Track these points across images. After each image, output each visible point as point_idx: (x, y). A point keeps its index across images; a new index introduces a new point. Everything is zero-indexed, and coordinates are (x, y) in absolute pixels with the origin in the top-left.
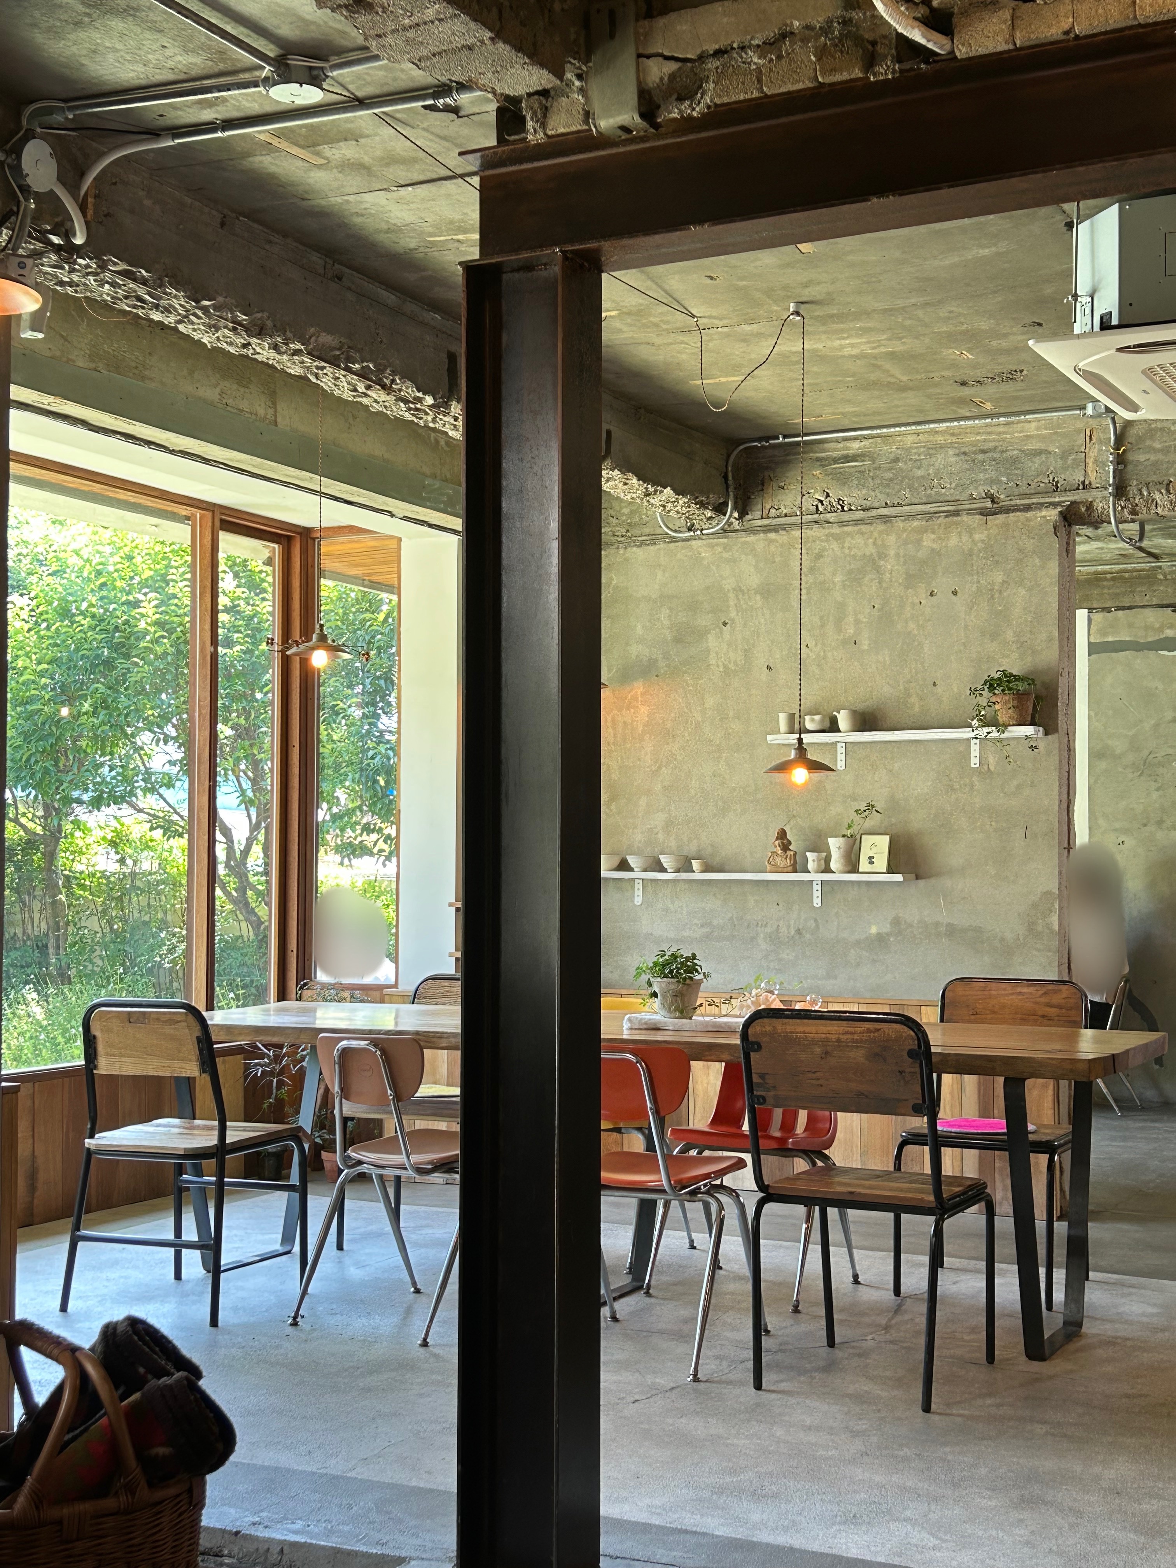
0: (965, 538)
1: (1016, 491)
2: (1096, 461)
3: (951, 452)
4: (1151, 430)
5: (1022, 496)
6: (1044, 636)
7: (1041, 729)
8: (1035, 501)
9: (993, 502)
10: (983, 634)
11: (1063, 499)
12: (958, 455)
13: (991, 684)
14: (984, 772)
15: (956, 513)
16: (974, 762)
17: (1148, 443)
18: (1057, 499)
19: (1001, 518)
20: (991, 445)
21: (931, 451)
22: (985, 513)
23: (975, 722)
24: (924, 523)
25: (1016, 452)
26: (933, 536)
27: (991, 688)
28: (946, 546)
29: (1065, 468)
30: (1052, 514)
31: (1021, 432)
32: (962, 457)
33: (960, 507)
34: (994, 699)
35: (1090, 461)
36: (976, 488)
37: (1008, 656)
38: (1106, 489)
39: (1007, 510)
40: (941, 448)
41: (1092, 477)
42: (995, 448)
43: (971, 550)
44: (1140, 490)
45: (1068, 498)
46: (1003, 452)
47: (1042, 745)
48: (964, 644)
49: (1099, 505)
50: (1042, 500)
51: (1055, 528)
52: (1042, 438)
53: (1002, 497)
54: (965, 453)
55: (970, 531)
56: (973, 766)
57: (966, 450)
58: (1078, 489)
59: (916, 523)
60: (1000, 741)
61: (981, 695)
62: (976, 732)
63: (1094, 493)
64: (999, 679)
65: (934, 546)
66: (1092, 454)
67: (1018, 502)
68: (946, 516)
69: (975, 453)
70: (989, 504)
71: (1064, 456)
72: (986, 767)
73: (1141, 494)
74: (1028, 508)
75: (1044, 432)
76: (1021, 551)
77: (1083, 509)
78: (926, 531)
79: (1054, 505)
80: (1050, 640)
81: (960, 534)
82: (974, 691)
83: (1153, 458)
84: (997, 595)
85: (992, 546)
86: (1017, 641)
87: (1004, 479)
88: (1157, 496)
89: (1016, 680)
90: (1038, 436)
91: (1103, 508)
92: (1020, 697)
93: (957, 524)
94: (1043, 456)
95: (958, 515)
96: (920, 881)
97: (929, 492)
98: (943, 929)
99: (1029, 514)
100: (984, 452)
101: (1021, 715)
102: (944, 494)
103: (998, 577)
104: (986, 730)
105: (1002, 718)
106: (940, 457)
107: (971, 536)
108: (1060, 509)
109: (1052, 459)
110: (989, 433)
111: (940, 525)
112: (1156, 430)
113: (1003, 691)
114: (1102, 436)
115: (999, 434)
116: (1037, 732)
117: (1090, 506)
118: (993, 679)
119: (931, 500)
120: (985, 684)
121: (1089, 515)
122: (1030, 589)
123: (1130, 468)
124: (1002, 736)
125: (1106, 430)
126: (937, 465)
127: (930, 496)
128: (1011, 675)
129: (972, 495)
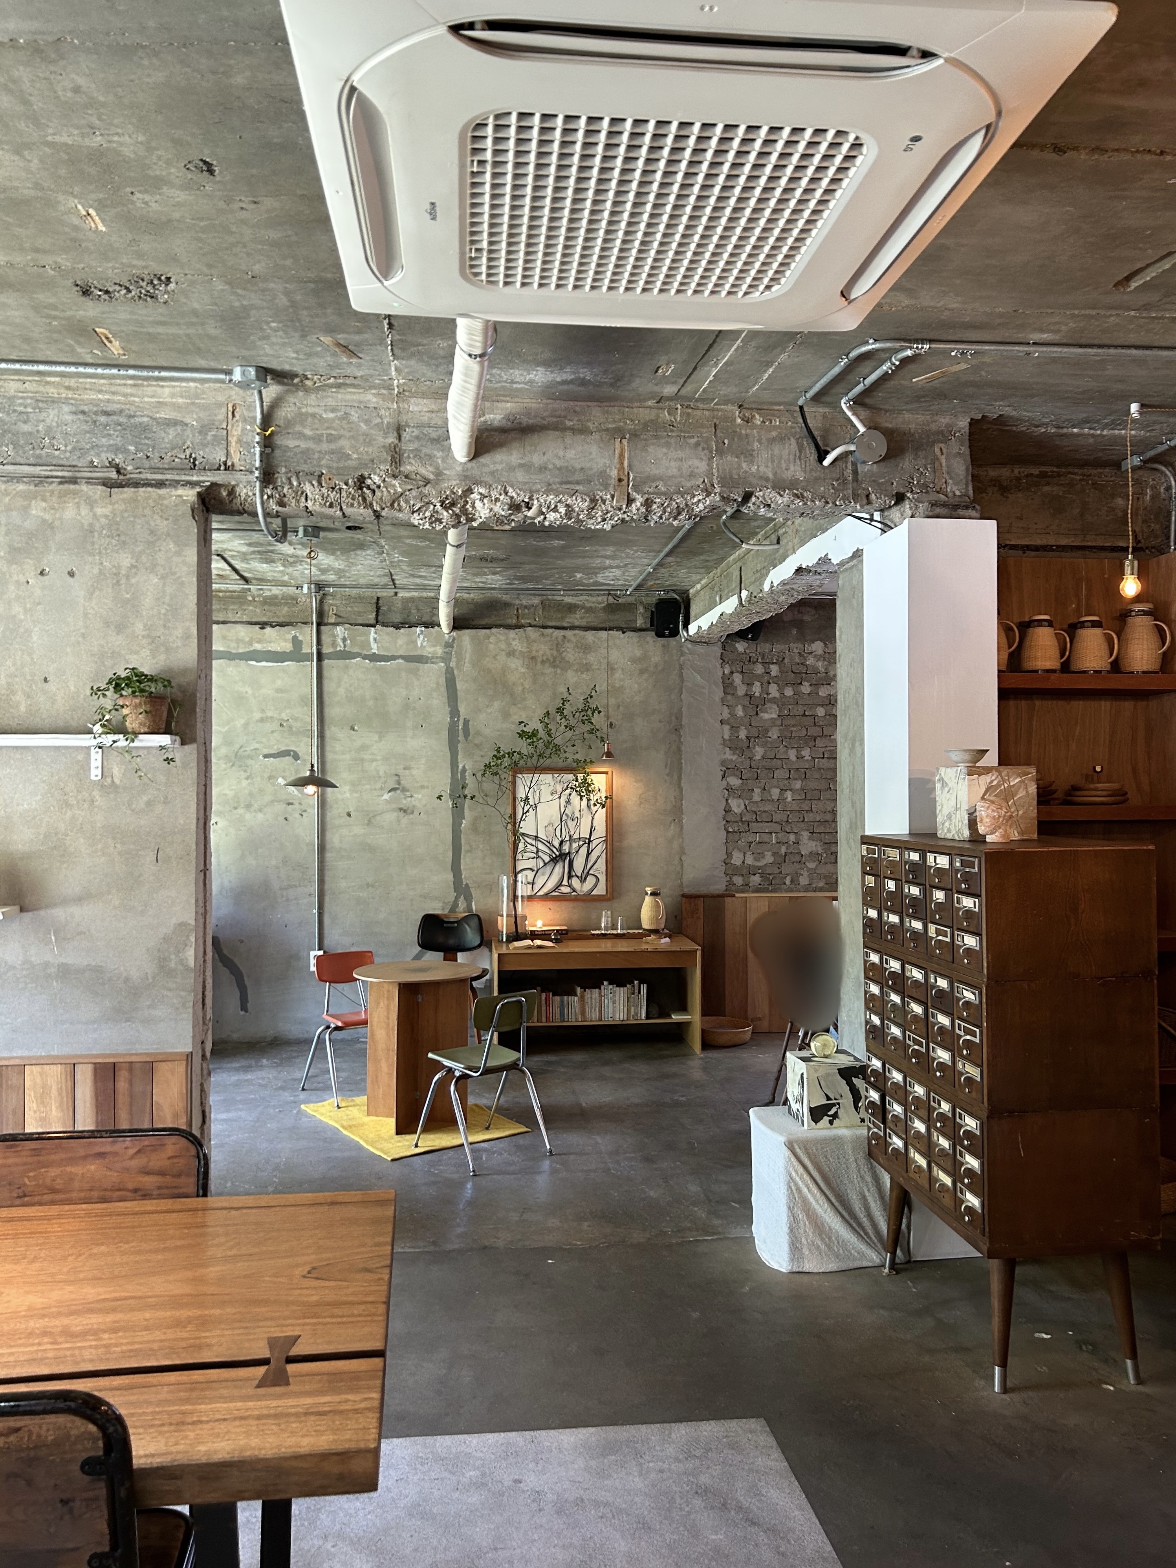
0: (84, 511)
1: (147, 464)
2: (239, 441)
3: (66, 409)
4: (301, 414)
5: (155, 469)
6: (179, 632)
7: (178, 738)
8: (168, 477)
9: (118, 472)
10: (107, 624)
11: (202, 478)
12: (75, 413)
13: (117, 684)
14: (107, 786)
15: (74, 481)
16: (95, 773)
17: (298, 428)
18: (195, 478)
19: (128, 492)
20: (116, 407)
21: (41, 405)
22: (108, 484)
23: (97, 728)
24: (32, 487)
25: (145, 419)
26: (44, 504)
27: (118, 688)
28: (60, 519)
29: (204, 445)
30: (190, 495)
31: (152, 397)
32: (81, 416)
33: (78, 475)
34: (121, 702)
35: (233, 440)
36: (98, 455)
37: (137, 653)
38: (252, 472)
39: (136, 484)
40: (53, 402)
41: (235, 458)
42: (121, 411)
43: (91, 525)
44: (289, 479)
45: (208, 478)
46: (131, 416)
47: (178, 756)
48: (83, 636)
49: (243, 491)
50: (177, 478)
51: (193, 511)
52: (177, 407)
53: (129, 468)
54: (83, 412)
55: (91, 503)
56: (93, 778)
57: (86, 408)
58: (219, 469)
59: (21, 487)
60: (128, 751)
61: (104, 695)
62: (99, 740)
63: (238, 475)
64: (128, 678)
65: (47, 517)
66: (236, 432)
67: (149, 476)
68: (61, 483)
69: (96, 413)
70: (113, 475)
71: (204, 430)
72: (109, 780)
73: (290, 483)
74: (160, 484)
75: (180, 400)
76: (152, 532)
77: (224, 494)
78: (35, 498)
79: (193, 484)
80: (187, 637)
81: (78, 505)
82: (97, 691)
83: (303, 445)
84: (123, 581)
85: (118, 524)
86: (148, 636)
87: (132, 448)
88: (308, 488)
89: (149, 680)
90: (174, 404)
91: (247, 495)
92: (154, 699)
93: (75, 493)
94: (179, 428)
95: (75, 483)
96: (25, 914)
97: (38, 452)
98: (52, 970)
99: (163, 491)
100: (107, 414)
101: (154, 721)
102: (58, 457)
103: (125, 560)
104: (111, 737)
105: (130, 725)
106: (53, 413)
107: (92, 509)
108: (198, 489)
109: (188, 432)
110: (113, 393)
111: (52, 492)
112: (307, 414)
113: (134, 692)
114: (246, 413)
115: (125, 395)
116: (174, 742)
117: (232, 492)
118: (119, 678)
119: (41, 462)
120: (110, 682)
121: (231, 502)
122: (163, 577)
123: (277, 453)
124: (132, 745)
125: (250, 407)
126: (48, 421)
127: (39, 457)
128: (143, 674)
129: (92, 462)
